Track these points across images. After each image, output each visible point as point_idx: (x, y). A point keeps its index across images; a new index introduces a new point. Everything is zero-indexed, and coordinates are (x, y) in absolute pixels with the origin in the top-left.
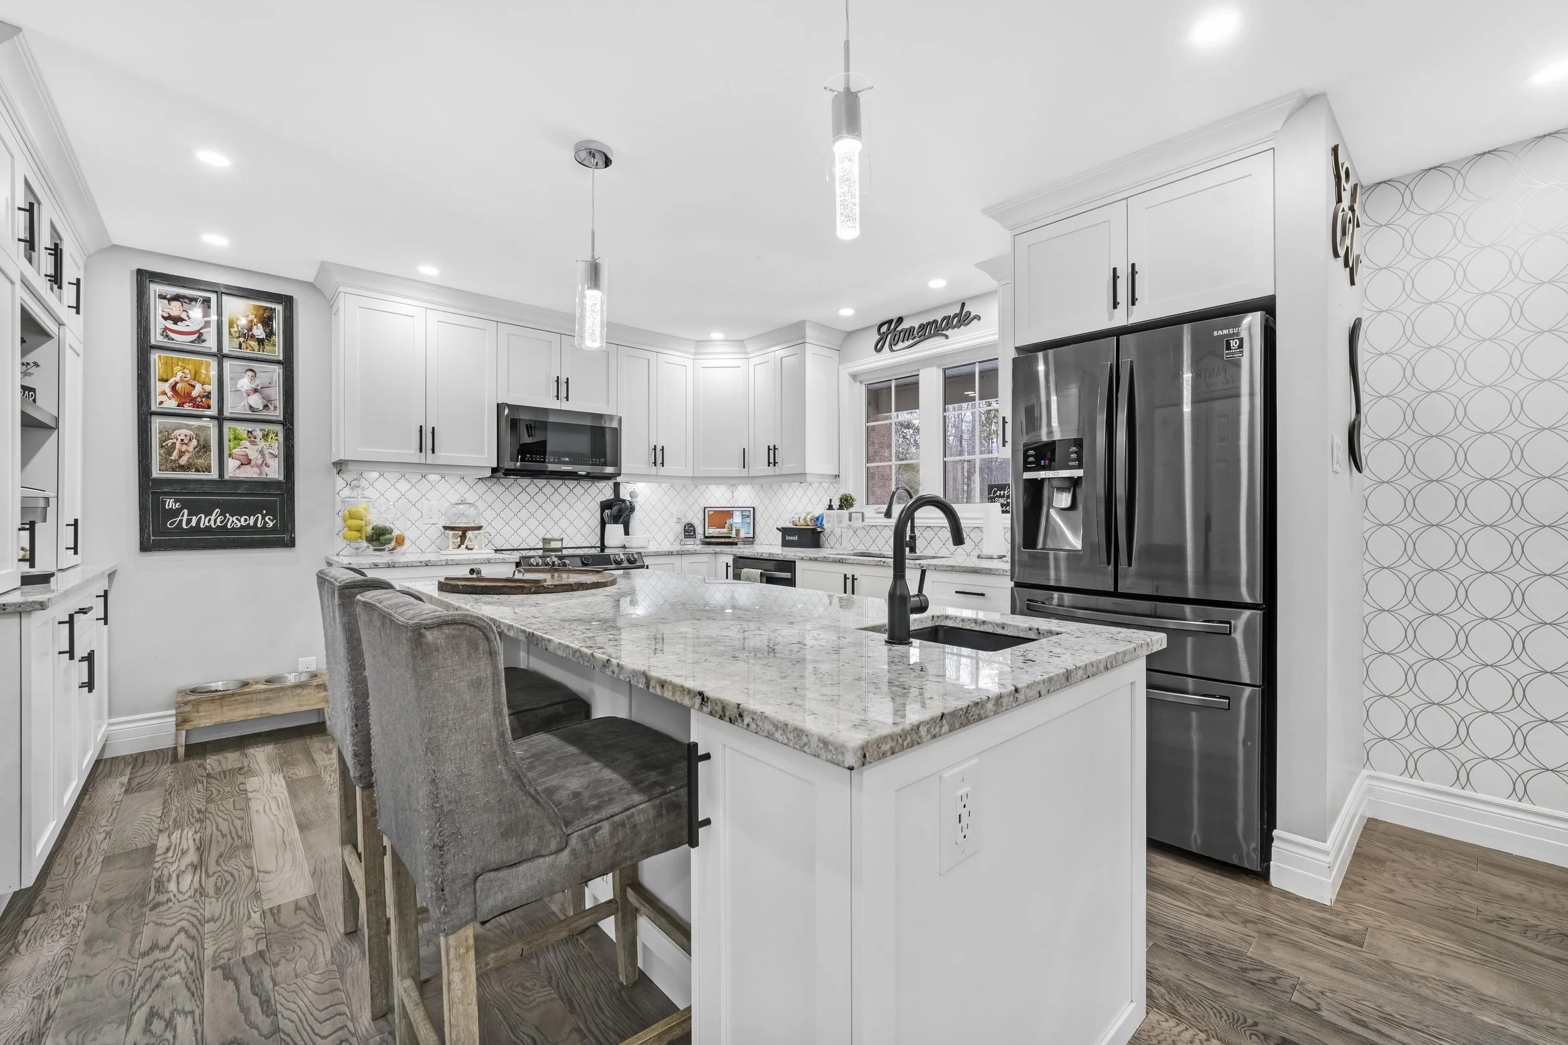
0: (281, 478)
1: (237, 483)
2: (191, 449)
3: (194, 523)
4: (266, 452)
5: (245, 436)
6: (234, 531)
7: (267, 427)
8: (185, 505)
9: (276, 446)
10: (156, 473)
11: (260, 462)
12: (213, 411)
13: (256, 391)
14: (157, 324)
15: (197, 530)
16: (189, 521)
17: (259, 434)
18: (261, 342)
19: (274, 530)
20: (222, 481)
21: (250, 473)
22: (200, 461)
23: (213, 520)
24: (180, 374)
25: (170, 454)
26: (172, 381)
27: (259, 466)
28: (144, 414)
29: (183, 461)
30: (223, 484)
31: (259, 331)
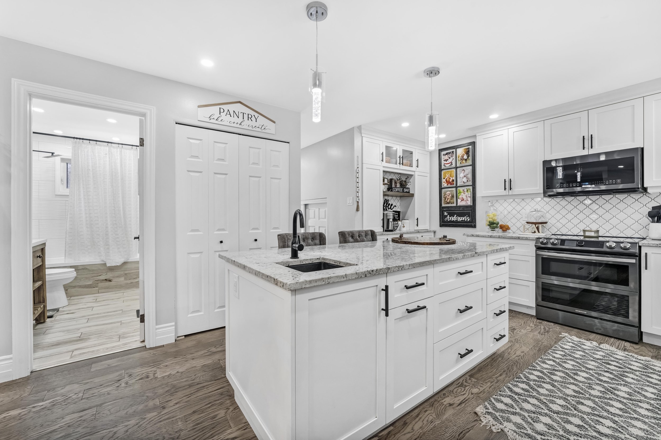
0: (472, 204)
1: (460, 207)
2: (450, 197)
3: (450, 219)
4: (467, 196)
5: (462, 191)
6: (459, 222)
7: (468, 187)
8: (449, 214)
9: (470, 194)
10: (443, 205)
11: (466, 199)
12: (455, 185)
13: (465, 176)
14: (443, 162)
15: (451, 221)
16: (449, 218)
17: (466, 190)
18: (466, 160)
19: (469, 222)
20: (457, 207)
21: (463, 203)
22: (452, 201)
23: (454, 218)
24: (447, 176)
25: (445, 199)
26: (446, 178)
27: (466, 201)
28: (441, 189)
29: (448, 201)
30: (458, 207)
31: (465, 157)
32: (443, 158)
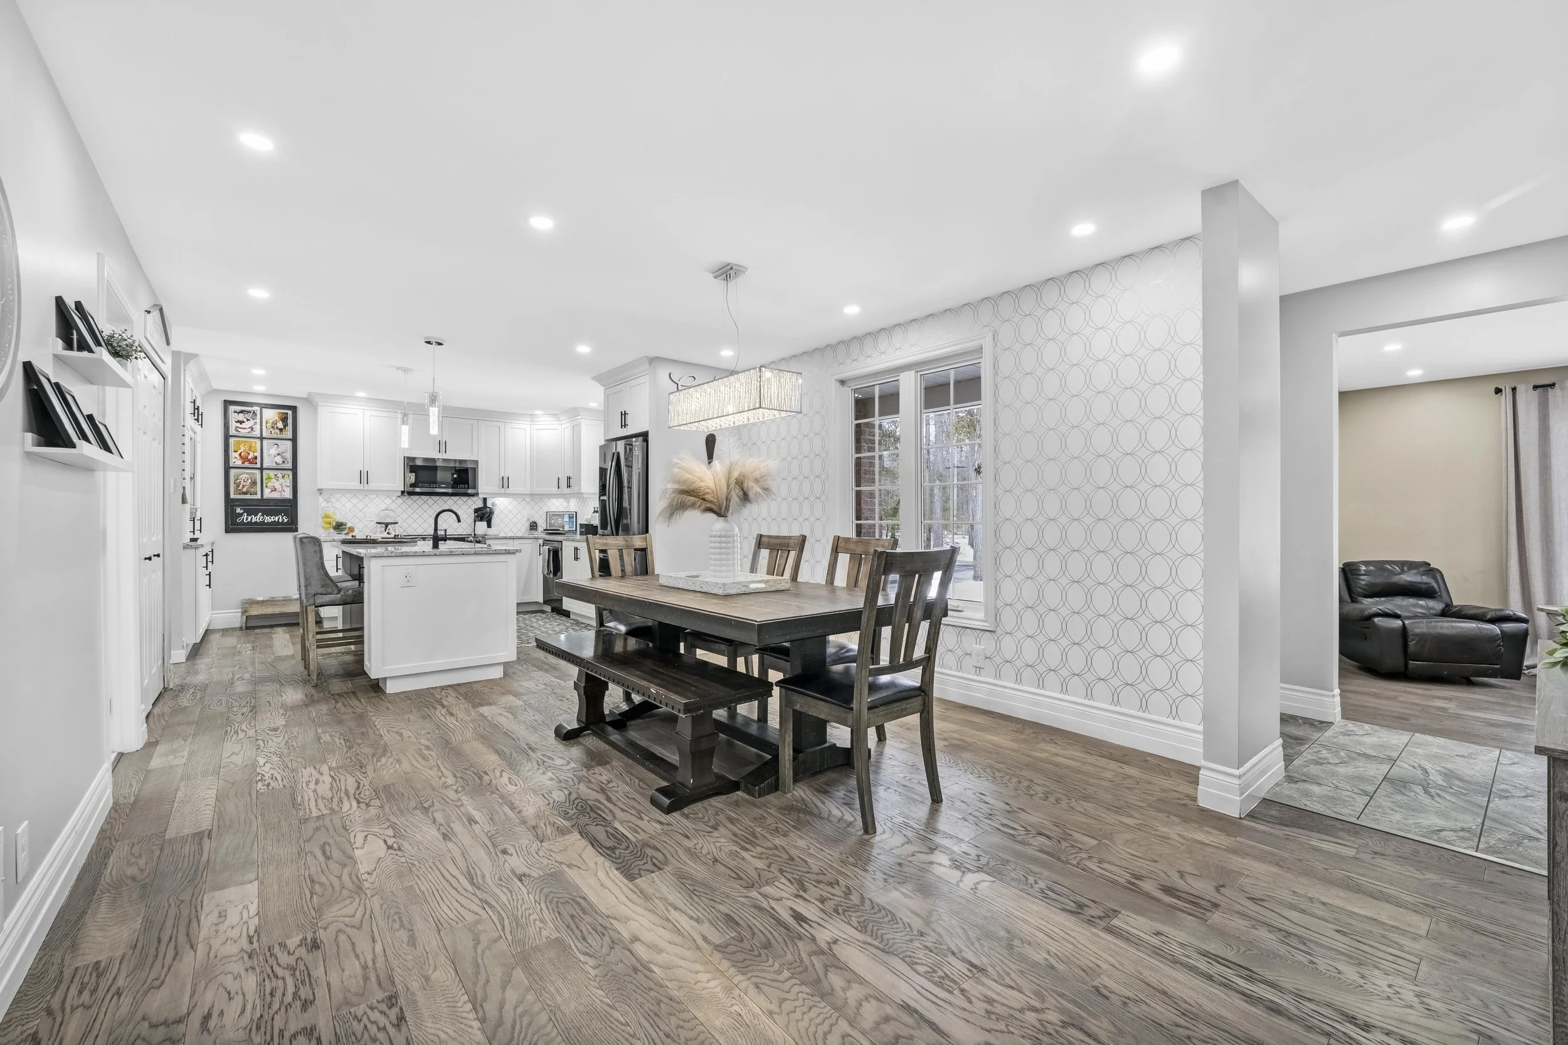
0: (290, 498)
1: (269, 500)
2: (247, 484)
3: (249, 520)
4: (282, 484)
5: (273, 477)
6: (268, 524)
7: (284, 472)
8: (246, 511)
9: (288, 481)
10: (232, 496)
11: (280, 489)
12: (258, 465)
13: (278, 454)
14: (233, 425)
15: (250, 523)
16: (247, 519)
17: (280, 476)
18: (281, 430)
19: (285, 524)
20: (262, 499)
21: (276, 495)
22: (251, 490)
23: (258, 518)
24: (242, 448)
25: (238, 487)
26: (239, 452)
27: (280, 492)
28: (227, 468)
29: (244, 490)
30: (263, 501)
31: (280, 425)
32: (233, 418)
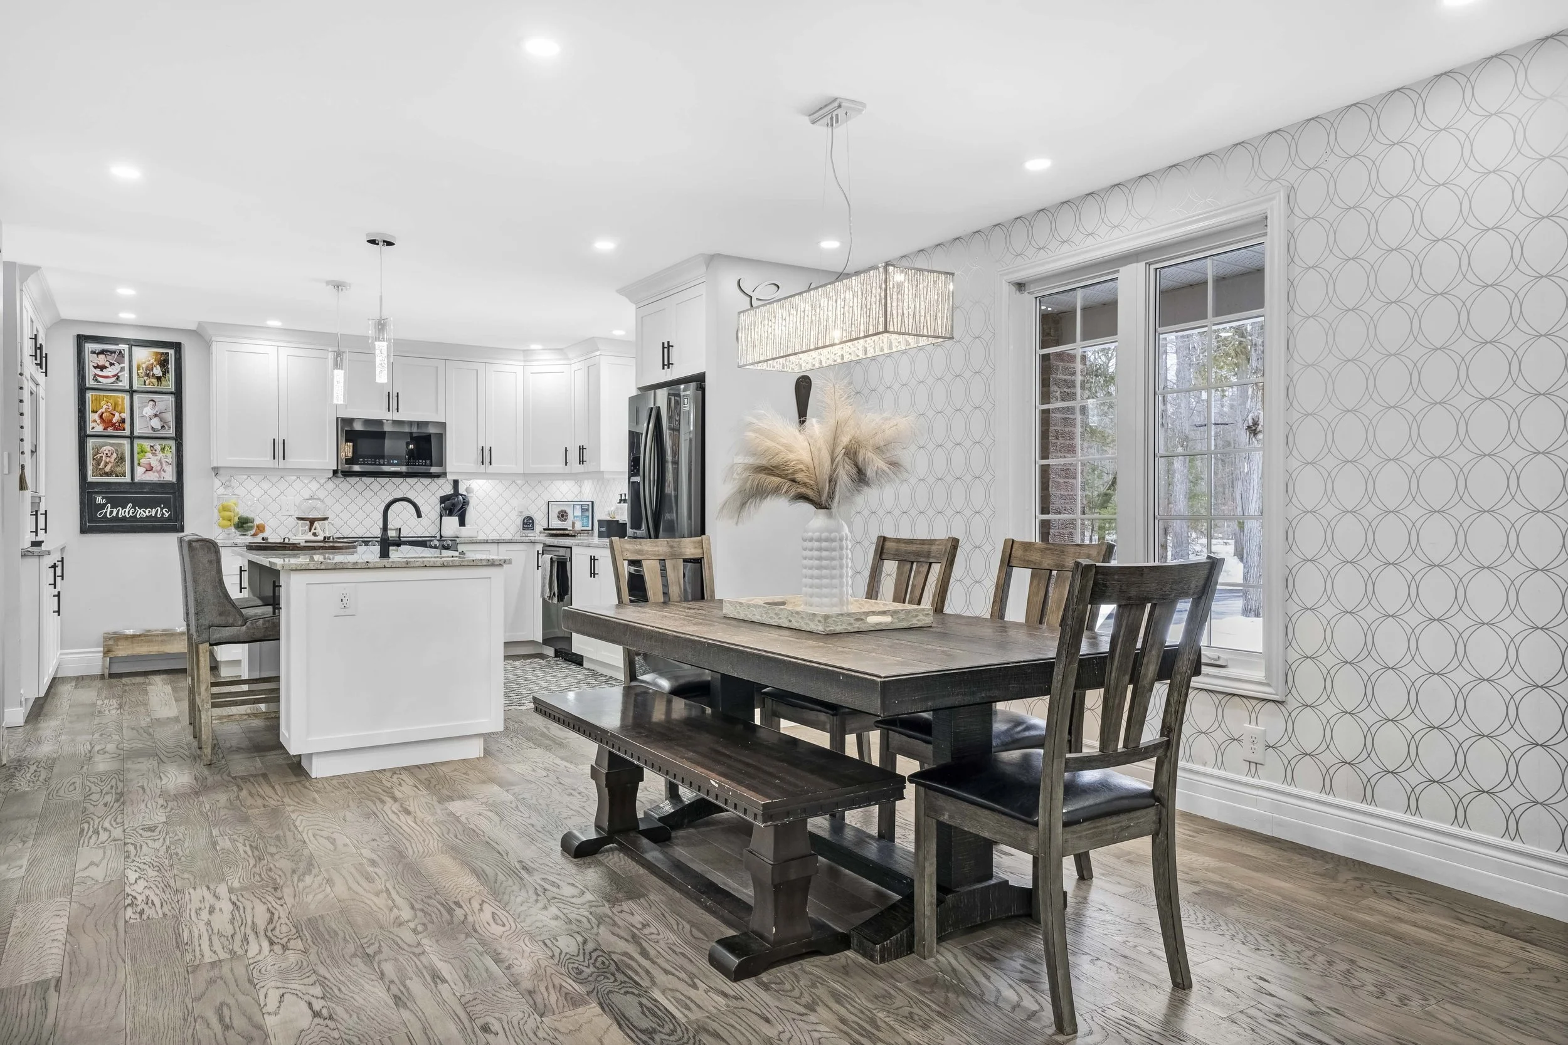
0: (174, 480)
1: (143, 484)
2: (112, 460)
3: (114, 514)
4: (163, 461)
5: (148, 449)
6: (142, 520)
7: (164, 442)
8: (109, 500)
9: (170, 456)
10: (91, 478)
11: (159, 468)
12: (127, 432)
13: (156, 415)
15: (116, 519)
16: (111, 512)
17: (158, 447)
18: (159, 379)
19: (169, 519)
20: (133, 483)
21: (152, 477)
22: (119, 469)
23: (126, 512)
24: (105, 407)
25: (99, 464)
26: (100, 412)
27: (159, 472)
28: (83, 437)
29: (107, 469)
30: (134, 485)
32: (91, 360)
